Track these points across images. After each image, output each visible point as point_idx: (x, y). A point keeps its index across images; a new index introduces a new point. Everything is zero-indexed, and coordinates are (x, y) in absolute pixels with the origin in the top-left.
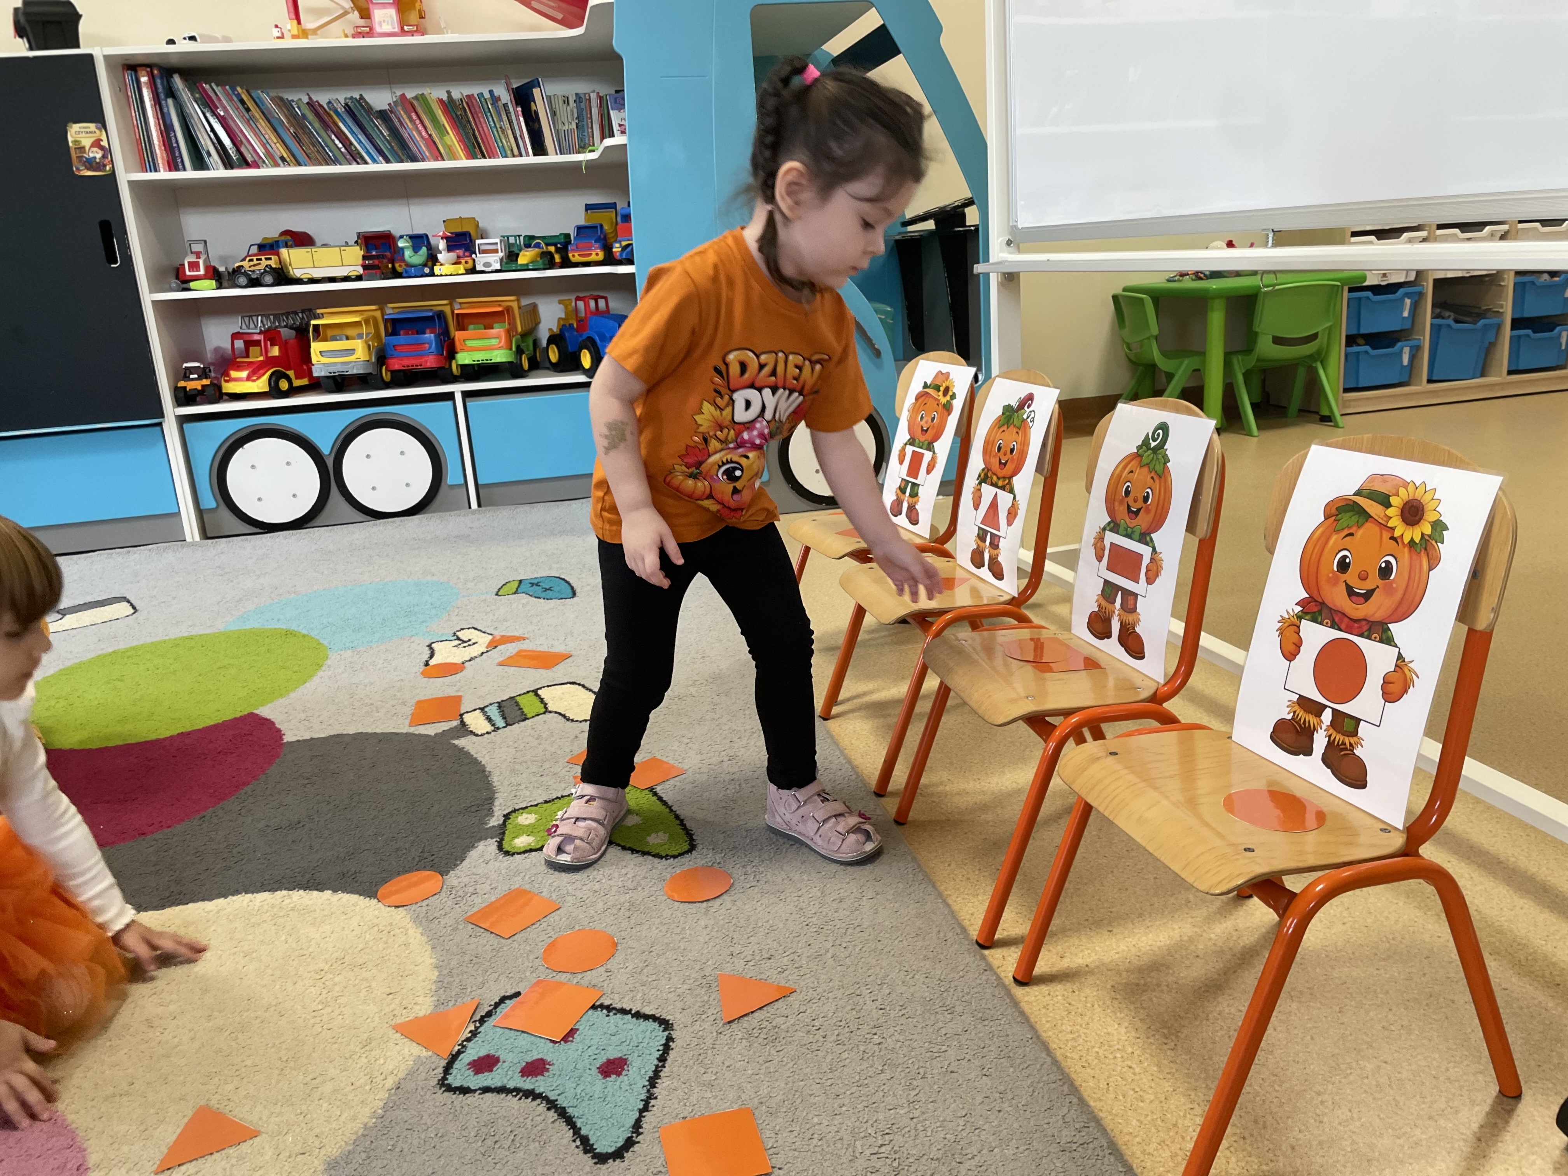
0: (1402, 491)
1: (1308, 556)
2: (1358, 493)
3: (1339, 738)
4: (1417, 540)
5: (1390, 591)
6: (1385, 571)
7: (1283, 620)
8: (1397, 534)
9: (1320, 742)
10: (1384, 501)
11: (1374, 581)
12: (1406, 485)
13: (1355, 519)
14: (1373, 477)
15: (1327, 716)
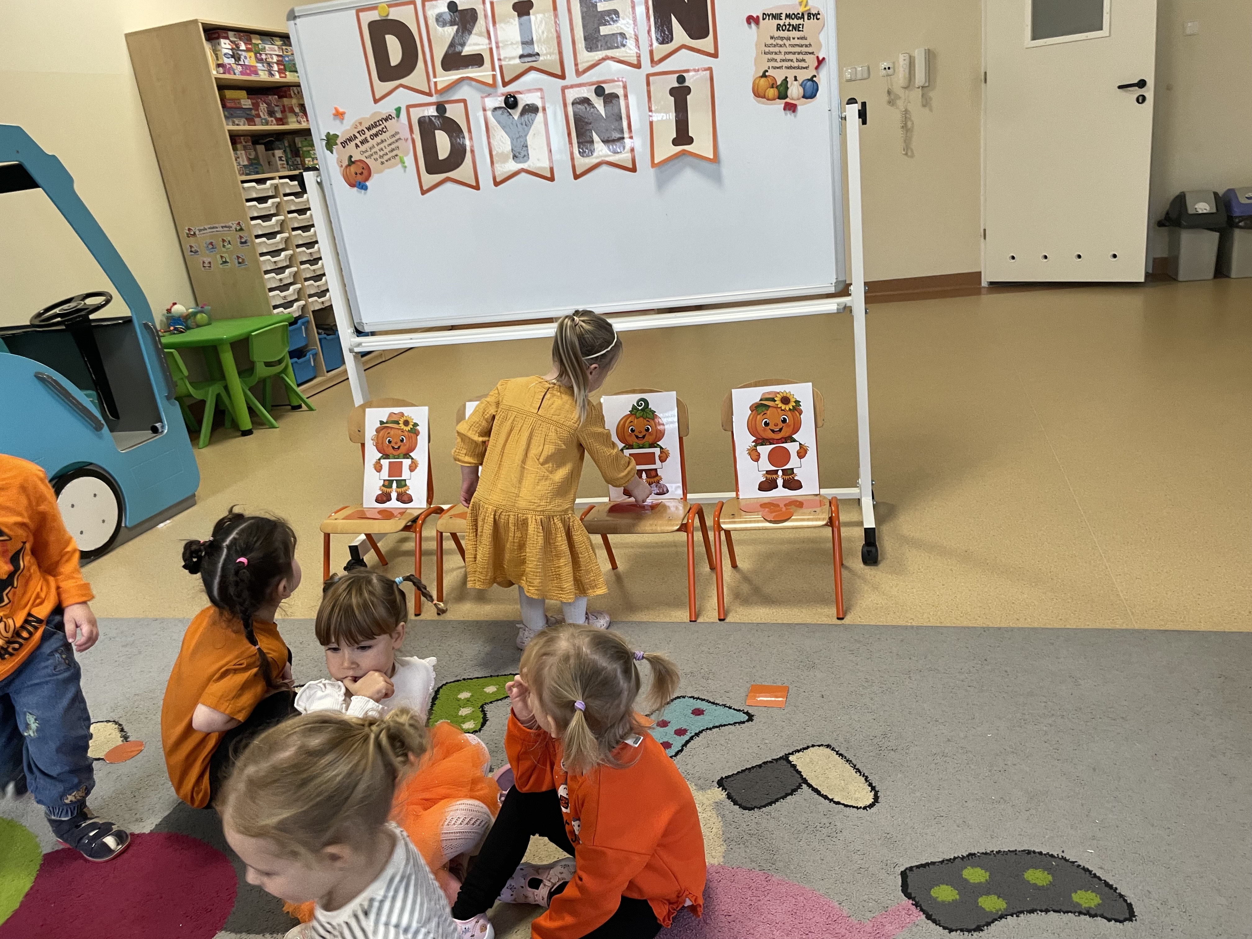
0: (778, 395)
1: (750, 426)
2: (761, 400)
3: (787, 477)
4: (791, 408)
5: (788, 426)
6: (784, 421)
7: (748, 450)
8: (783, 408)
9: (780, 482)
10: (773, 400)
11: (781, 425)
12: (778, 393)
13: (764, 409)
14: (764, 394)
15: (780, 473)
